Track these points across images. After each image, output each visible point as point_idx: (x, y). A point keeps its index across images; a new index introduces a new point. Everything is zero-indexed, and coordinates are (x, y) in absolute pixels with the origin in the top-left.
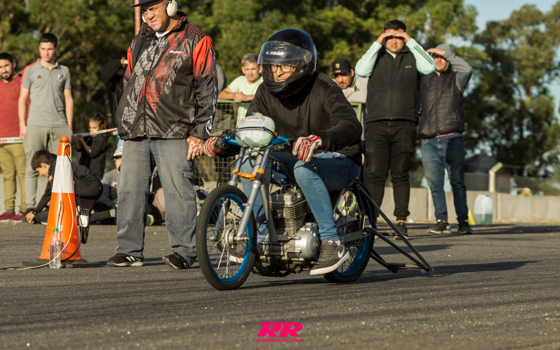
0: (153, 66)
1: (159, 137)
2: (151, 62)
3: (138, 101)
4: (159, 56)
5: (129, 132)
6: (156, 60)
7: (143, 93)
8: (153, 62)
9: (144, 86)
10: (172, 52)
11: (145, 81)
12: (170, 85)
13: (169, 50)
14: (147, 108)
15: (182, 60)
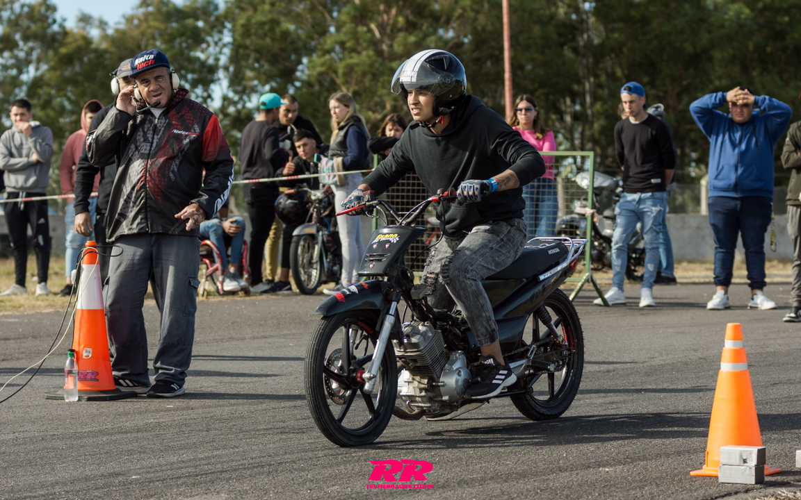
0: (153, 149)
3: (135, 190)
6: (156, 141)
8: (152, 143)
10: (175, 131)
12: (176, 170)
13: (171, 129)
14: (149, 198)
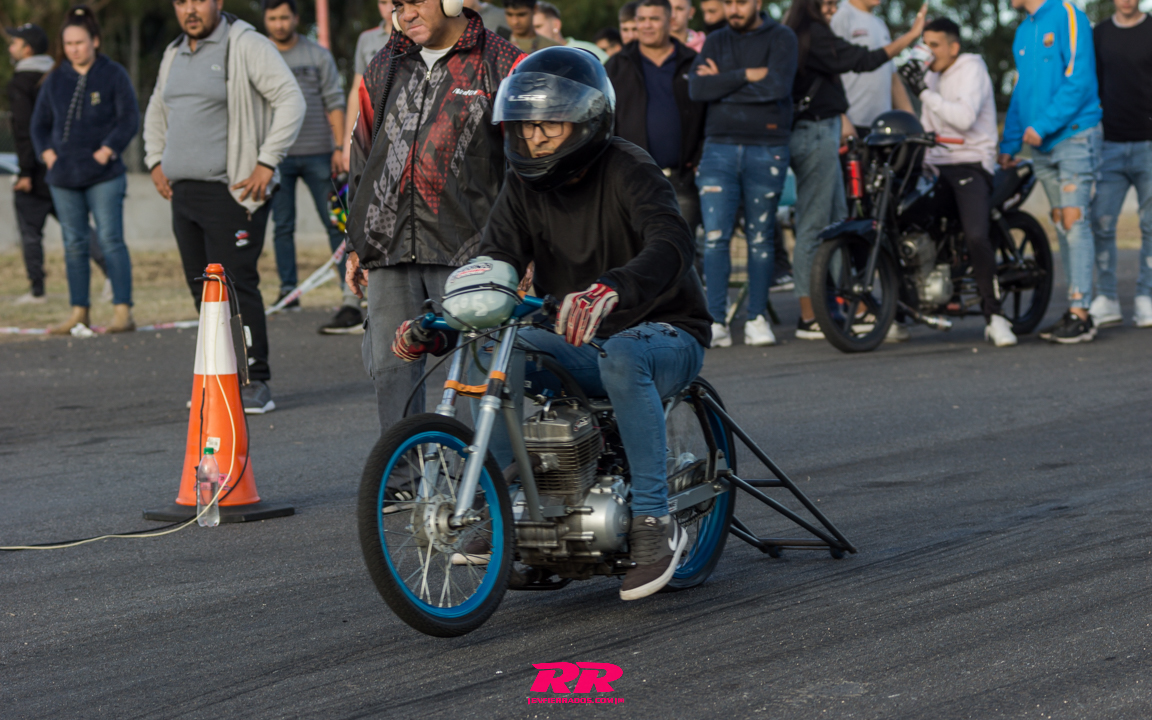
0: (423, 122)
1: (441, 263)
2: (417, 114)
3: (397, 193)
4: (432, 101)
5: (386, 252)
6: (427, 109)
7: (407, 178)
8: (421, 113)
9: (409, 163)
10: (458, 91)
11: (411, 153)
13: (452, 88)
14: (417, 206)
15: (482, 107)
